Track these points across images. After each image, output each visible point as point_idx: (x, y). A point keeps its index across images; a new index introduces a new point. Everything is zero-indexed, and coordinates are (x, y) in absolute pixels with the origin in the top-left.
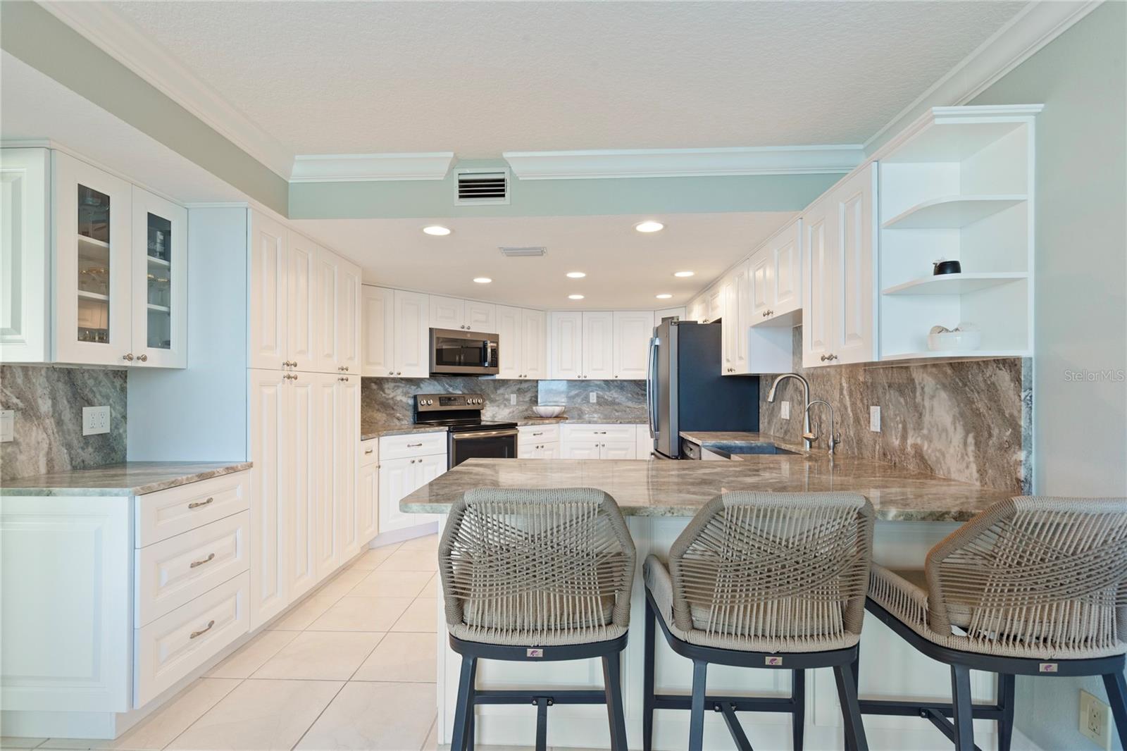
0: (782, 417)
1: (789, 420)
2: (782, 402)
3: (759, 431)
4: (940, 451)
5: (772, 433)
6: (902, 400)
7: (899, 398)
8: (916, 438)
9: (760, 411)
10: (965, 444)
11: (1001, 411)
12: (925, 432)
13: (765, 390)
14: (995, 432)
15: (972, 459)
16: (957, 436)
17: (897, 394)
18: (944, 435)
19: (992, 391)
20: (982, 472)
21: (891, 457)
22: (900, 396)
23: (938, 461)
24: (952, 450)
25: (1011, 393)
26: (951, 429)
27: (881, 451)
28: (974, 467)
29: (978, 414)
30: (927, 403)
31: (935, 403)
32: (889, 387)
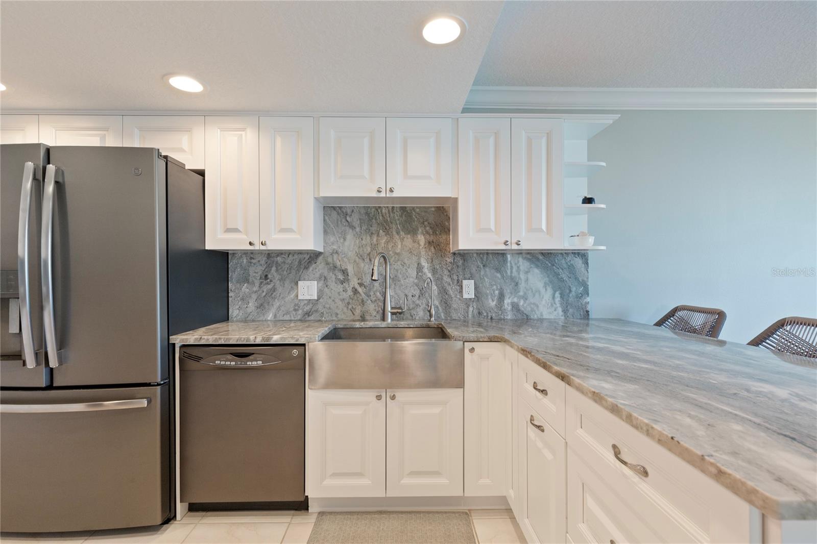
0: (300, 297)
1: (317, 300)
2: (300, 283)
3: (228, 320)
4: (534, 304)
5: (270, 316)
6: (499, 275)
7: (496, 274)
8: (513, 298)
9: (230, 295)
10: (554, 298)
11: (576, 279)
12: (521, 293)
13: (245, 270)
14: (574, 289)
15: (558, 305)
16: (547, 294)
17: (493, 271)
18: (537, 295)
19: (571, 269)
20: (565, 311)
21: (487, 313)
22: (497, 272)
23: (532, 310)
24: (544, 302)
25: (583, 269)
26: (543, 290)
27: (476, 312)
28: (560, 310)
29: (561, 280)
30: (522, 276)
31: (530, 276)
32: (484, 266)
